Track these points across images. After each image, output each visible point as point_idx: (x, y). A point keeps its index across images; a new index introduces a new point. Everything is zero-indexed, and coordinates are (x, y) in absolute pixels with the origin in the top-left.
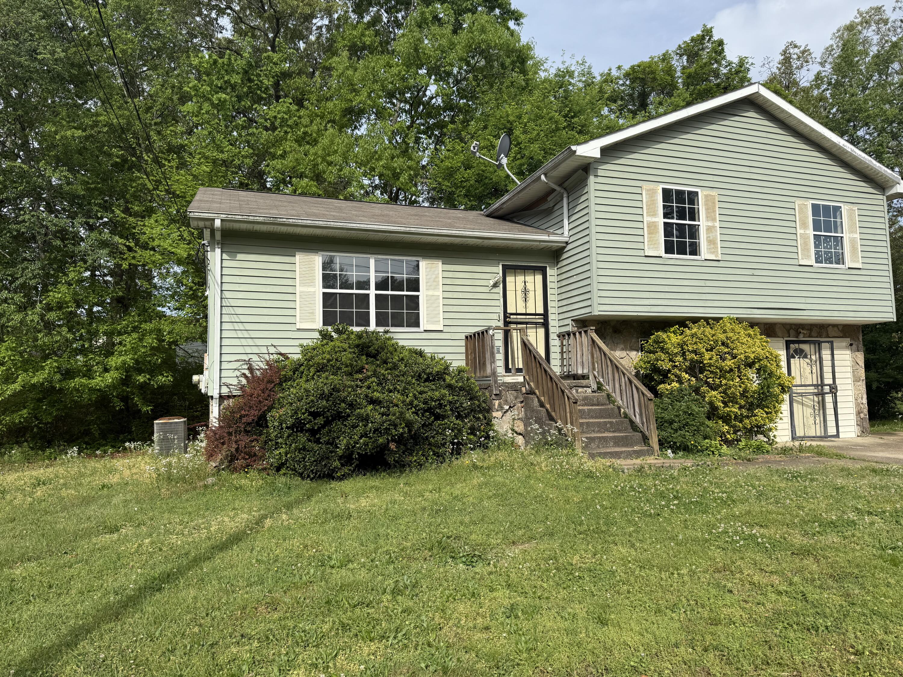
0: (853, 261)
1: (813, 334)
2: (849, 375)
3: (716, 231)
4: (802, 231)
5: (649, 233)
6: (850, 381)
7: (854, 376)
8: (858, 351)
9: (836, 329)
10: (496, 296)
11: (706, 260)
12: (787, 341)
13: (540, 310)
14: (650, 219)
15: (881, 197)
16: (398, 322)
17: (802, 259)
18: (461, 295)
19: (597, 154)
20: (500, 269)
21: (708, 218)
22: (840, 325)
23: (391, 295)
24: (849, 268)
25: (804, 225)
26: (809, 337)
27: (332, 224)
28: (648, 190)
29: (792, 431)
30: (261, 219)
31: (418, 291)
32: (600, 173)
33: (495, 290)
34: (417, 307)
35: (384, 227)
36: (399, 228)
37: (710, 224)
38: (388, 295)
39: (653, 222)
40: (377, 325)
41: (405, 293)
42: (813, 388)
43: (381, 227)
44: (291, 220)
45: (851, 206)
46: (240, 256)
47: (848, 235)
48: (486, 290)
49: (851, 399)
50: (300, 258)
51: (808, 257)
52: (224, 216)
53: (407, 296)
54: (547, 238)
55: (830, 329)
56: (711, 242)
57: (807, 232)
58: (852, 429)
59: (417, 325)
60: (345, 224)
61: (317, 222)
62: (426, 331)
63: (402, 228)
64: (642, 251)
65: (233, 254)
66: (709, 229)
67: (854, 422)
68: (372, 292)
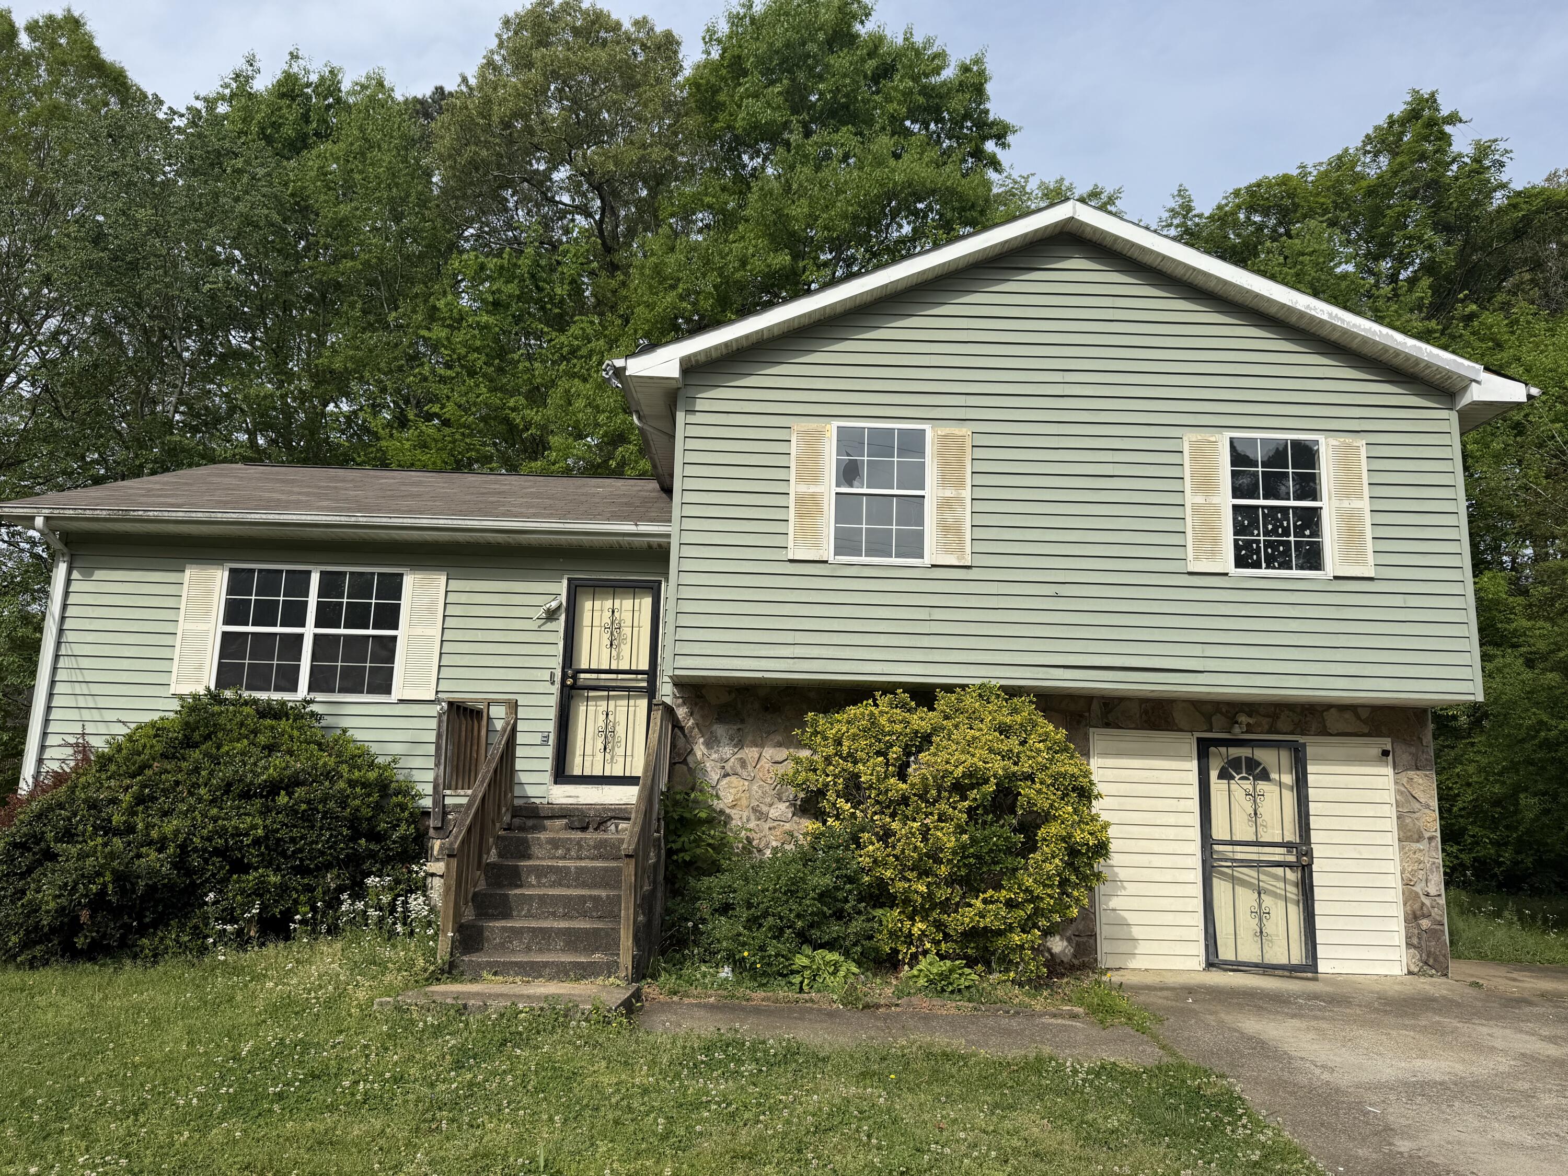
0: (1345, 560)
1: (1280, 725)
2: (1391, 824)
3: (963, 505)
4: (1200, 499)
5: (799, 515)
6: (1392, 838)
7: (1401, 826)
8: (1417, 769)
9: (1348, 715)
10: (551, 638)
11: (933, 566)
12: (1199, 740)
13: (644, 665)
14: (803, 488)
15: (1444, 414)
16: (353, 684)
17: (1196, 558)
18: (480, 636)
19: (673, 371)
20: (562, 588)
21: (944, 481)
22: (1363, 706)
23: (345, 636)
24: (1336, 578)
25: (1206, 484)
26: (1269, 732)
27: (219, 516)
28: (804, 434)
29: (1207, 946)
30: (104, 514)
31: (396, 628)
32: (700, 405)
33: (550, 626)
34: (391, 659)
35: (309, 518)
36: (338, 518)
37: (949, 493)
38: (339, 636)
39: (813, 495)
40: (311, 689)
41: (371, 632)
42: (1283, 850)
43: (304, 517)
44: (151, 514)
45: (1348, 439)
46: (99, 574)
47: (1335, 503)
48: (533, 625)
49: (1395, 882)
50: (191, 574)
51: (1213, 554)
52: (47, 511)
53: (374, 637)
54: (634, 528)
55: (1332, 714)
56: (948, 529)
57: (1215, 500)
58: (1395, 954)
59: (388, 691)
60: (241, 516)
61: (194, 515)
62: (401, 701)
63: (343, 519)
64: (784, 551)
65: (87, 572)
66: (945, 504)
67: (1399, 938)
68: (309, 630)
